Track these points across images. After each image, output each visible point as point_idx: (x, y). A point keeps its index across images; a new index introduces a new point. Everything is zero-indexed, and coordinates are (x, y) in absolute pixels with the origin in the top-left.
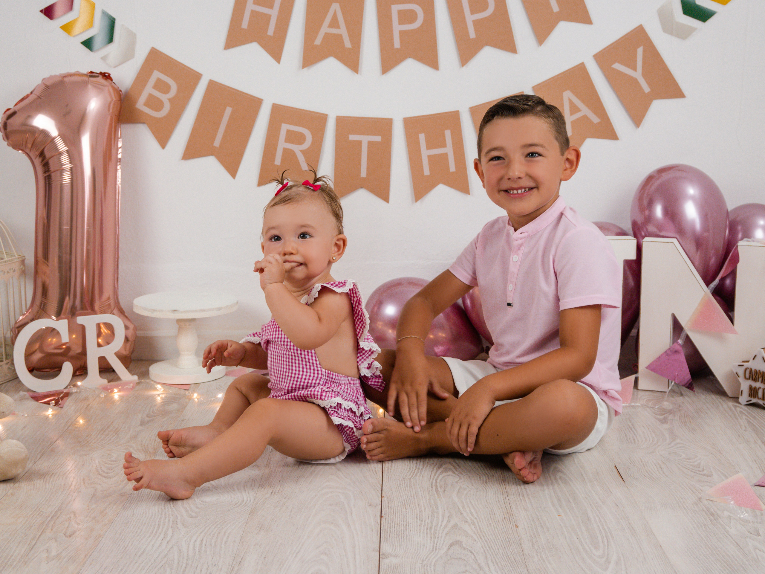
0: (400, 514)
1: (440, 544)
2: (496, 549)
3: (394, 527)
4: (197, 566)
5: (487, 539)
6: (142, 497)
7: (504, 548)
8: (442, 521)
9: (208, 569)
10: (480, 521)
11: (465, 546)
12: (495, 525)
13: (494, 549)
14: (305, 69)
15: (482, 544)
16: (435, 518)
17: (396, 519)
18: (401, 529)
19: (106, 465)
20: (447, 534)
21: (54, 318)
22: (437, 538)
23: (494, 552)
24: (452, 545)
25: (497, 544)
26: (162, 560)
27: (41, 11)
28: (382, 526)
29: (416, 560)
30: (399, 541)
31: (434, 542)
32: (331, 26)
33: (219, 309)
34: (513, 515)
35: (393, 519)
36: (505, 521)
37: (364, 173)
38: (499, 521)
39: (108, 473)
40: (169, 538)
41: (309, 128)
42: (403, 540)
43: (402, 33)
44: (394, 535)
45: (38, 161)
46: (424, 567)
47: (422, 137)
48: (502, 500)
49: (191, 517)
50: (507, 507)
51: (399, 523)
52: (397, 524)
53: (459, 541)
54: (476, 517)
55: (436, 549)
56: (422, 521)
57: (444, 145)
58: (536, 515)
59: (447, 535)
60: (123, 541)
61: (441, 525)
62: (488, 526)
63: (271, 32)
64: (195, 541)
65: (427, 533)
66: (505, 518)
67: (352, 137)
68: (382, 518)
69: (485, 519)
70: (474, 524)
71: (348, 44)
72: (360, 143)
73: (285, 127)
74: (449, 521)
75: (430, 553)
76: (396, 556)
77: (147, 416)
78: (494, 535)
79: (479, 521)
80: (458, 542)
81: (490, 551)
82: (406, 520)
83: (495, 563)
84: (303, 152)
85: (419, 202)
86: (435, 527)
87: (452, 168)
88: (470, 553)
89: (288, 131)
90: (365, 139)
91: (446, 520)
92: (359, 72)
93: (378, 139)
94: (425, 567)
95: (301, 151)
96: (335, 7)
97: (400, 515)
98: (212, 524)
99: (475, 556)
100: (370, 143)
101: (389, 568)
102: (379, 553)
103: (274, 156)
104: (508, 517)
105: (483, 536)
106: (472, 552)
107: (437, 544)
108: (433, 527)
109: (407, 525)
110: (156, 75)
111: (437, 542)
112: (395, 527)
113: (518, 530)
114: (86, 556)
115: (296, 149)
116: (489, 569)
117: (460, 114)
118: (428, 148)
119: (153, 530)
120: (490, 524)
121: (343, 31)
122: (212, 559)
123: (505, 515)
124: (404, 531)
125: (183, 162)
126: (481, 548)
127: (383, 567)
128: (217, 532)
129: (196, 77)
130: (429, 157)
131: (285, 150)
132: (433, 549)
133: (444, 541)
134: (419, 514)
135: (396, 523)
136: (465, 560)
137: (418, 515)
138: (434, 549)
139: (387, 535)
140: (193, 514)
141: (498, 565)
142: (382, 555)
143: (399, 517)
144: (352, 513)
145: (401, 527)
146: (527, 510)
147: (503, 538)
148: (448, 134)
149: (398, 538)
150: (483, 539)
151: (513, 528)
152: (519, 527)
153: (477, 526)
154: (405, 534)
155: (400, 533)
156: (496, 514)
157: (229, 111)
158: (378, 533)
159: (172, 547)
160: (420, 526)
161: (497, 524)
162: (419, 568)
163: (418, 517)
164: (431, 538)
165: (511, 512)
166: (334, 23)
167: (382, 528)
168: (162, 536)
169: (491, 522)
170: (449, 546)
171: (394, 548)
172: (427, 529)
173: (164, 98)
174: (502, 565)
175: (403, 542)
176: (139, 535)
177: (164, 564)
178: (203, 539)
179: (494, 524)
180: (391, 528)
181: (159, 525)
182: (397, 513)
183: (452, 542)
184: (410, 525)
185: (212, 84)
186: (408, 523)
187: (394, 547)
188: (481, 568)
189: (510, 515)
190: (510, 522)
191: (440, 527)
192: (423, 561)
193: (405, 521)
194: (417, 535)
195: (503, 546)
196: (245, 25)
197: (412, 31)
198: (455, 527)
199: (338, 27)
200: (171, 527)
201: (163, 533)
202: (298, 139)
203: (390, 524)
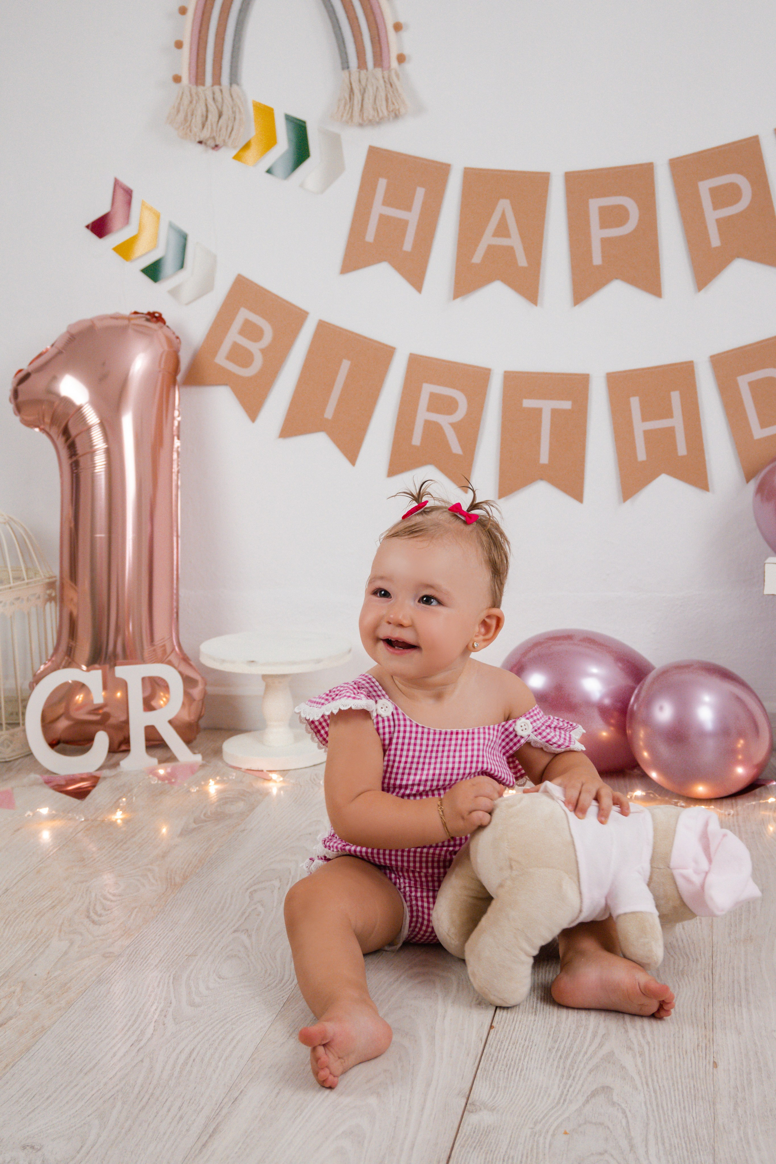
0: (523, 1024)
1: (574, 1091)
2: (668, 1109)
3: (505, 1049)
4: (167, 1100)
5: (657, 1088)
6: (133, 962)
7: (682, 1108)
8: (590, 1045)
9: (180, 1108)
10: (654, 1049)
11: (615, 1098)
12: (678, 1060)
13: (665, 1108)
14: (458, 300)
15: (647, 1097)
16: (580, 1037)
17: (514, 1034)
18: (517, 1055)
19: (104, 901)
20: (590, 1071)
21: (84, 667)
22: (571, 1078)
23: (664, 1114)
24: (594, 1094)
25: (673, 1098)
26: (117, 1085)
27: (87, 227)
28: (487, 1045)
29: (524, 1121)
30: (507, 1079)
31: (565, 1085)
32: (496, 234)
33: (319, 661)
34: (715, 1040)
35: (509, 1033)
36: (697, 1053)
37: (544, 458)
38: (686, 1052)
39: (100, 915)
40: (142, 1043)
41: (462, 390)
42: (513, 1077)
43: (605, 241)
44: (503, 1065)
45: (61, 441)
46: (535, 1136)
47: (635, 402)
48: (703, 1010)
49: (192, 1004)
50: (707, 1025)
51: (517, 1043)
52: (514, 1044)
53: (608, 1087)
54: (650, 1040)
55: (565, 1100)
56: (556, 1041)
57: (669, 414)
58: (755, 1044)
59: (590, 1073)
60: (74, 1041)
61: (586, 1053)
62: (665, 1060)
63: (408, 246)
64: (180, 1052)
65: (558, 1067)
66: (698, 1045)
67: (528, 403)
68: (492, 1031)
69: (664, 1045)
70: (642, 1054)
71: (522, 261)
72: (538, 412)
73: (427, 389)
74: (601, 1045)
75: (553, 1108)
76: (492, 1109)
77: (195, 822)
78: (672, 1079)
79: (652, 1049)
80: (606, 1089)
81: (656, 1113)
82: (530, 1038)
83: (659, 1139)
84: (455, 426)
85: (628, 502)
86: (575, 1055)
87: (682, 450)
88: (620, 1115)
89: (433, 396)
90: (547, 406)
91: (597, 1040)
92: (539, 305)
93: (566, 405)
94: (537, 1136)
95: (452, 425)
96: (504, 205)
97: (524, 1026)
98: (217, 1022)
99: (628, 1122)
100: (555, 412)
101: (474, 1132)
102: (465, 1101)
103: (411, 431)
104: (704, 1045)
105: (653, 1080)
106: (624, 1112)
107: (568, 1091)
108: (572, 1054)
109: (528, 1047)
110: (244, 314)
111: (571, 1086)
112: (507, 1049)
113: (715, 1072)
114: (7, 1066)
115: (444, 421)
116: (647, 1152)
117: (695, 366)
118: (644, 419)
119: (127, 1024)
120: (670, 1057)
121: (515, 241)
122: (195, 1088)
123: (700, 1039)
124: (520, 1059)
125: (281, 440)
126: (643, 1104)
127: (464, 1131)
128: (221, 1037)
129: (301, 316)
130: (646, 433)
131: (428, 424)
132: (560, 1099)
133: (583, 1085)
134: (556, 1026)
135: (512, 1042)
136: (608, 1128)
137: (553, 1030)
138: (562, 1101)
139: (490, 1064)
140: (197, 1000)
141: (663, 1144)
142: (470, 1104)
143: (519, 1030)
144: (444, 1017)
145: (518, 1051)
146: (740, 1033)
147: (686, 1087)
148: (675, 397)
149: (506, 1073)
150: (651, 1086)
151: (708, 1067)
152: (719, 1067)
153: (647, 1059)
154: (520, 1065)
155: (513, 1063)
156: (684, 1036)
157: (346, 365)
158: (476, 1060)
159: (142, 1061)
160: (550, 1050)
161: (682, 1057)
162: (526, 1137)
163: (552, 1033)
164: (563, 1076)
165: (712, 1036)
166: (502, 230)
167: (485, 1051)
168: (134, 1038)
169: (673, 1054)
170: (588, 1097)
171: (495, 1092)
172: (561, 1057)
173: (255, 348)
174: (671, 1145)
175: (512, 1082)
176: (100, 1033)
177: (118, 1092)
178: (193, 1050)
179: (677, 1056)
180: (501, 1051)
181: (138, 1016)
182: (518, 1022)
183: (596, 1089)
184: (533, 1048)
185: (322, 325)
186: (531, 1043)
187: (495, 1090)
188: (632, 1147)
189: (709, 1041)
190: (706, 1055)
191: (584, 1056)
192: (535, 1124)
193: (527, 1040)
194: (541, 1068)
195: (682, 1106)
196: (370, 237)
197: (621, 238)
198: (609, 1058)
199: (508, 235)
200: (155, 1022)
201: (138, 1032)
202: (449, 406)
203: (502, 1043)
